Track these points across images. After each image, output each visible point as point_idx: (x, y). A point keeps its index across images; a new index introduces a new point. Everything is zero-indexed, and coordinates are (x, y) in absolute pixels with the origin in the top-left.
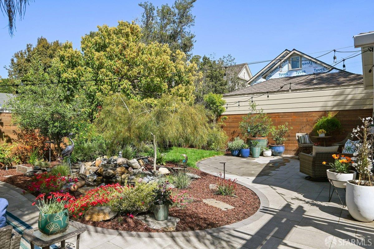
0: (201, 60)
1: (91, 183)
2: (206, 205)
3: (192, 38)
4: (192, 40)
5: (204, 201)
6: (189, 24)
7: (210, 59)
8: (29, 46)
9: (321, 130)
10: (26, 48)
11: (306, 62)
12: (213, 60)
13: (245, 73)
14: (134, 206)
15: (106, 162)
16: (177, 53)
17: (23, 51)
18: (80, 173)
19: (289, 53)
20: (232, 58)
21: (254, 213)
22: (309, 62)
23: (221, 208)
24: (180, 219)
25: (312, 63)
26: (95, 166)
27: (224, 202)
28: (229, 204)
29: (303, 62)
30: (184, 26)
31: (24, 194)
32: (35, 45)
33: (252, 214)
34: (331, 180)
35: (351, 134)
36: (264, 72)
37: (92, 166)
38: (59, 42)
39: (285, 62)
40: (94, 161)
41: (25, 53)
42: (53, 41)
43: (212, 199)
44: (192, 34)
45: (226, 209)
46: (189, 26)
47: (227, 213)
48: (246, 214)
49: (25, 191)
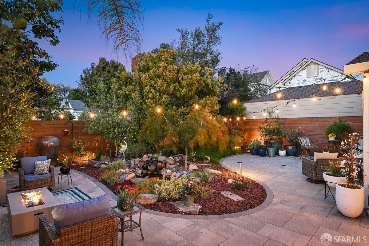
0: (227, 71)
1: (139, 175)
2: (223, 196)
3: (219, 54)
4: (219, 56)
5: (222, 193)
6: (216, 44)
7: (235, 70)
8: (93, 64)
9: (331, 134)
10: (91, 65)
11: (323, 70)
12: (238, 71)
13: (267, 79)
14: (169, 195)
15: (149, 159)
16: (205, 69)
17: (89, 68)
18: (132, 167)
19: (308, 62)
20: (255, 68)
21: (260, 204)
22: (327, 70)
23: (234, 199)
24: (201, 206)
25: (330, 70)
26: (142, 161)
27: (237, 195)
28: (241, 196)
29: (320, 70)
30: (212, 45)
31: (94, 181)
32: (97, 63)
33: (258, 205)
34: (326, 182)
35: (340, 146)
36: (284, 79)
37: (140, 161)
38: (115, 60)
39: (303, 70)
40: (142, 158)
41: (90, 69)
42: (110, 60)
43: (228, 192)
44: (219, 52)
45: (237, 201)
46: (217, 45)
47: (238, 203)
48: (253, 205)
49: (95, 179)
